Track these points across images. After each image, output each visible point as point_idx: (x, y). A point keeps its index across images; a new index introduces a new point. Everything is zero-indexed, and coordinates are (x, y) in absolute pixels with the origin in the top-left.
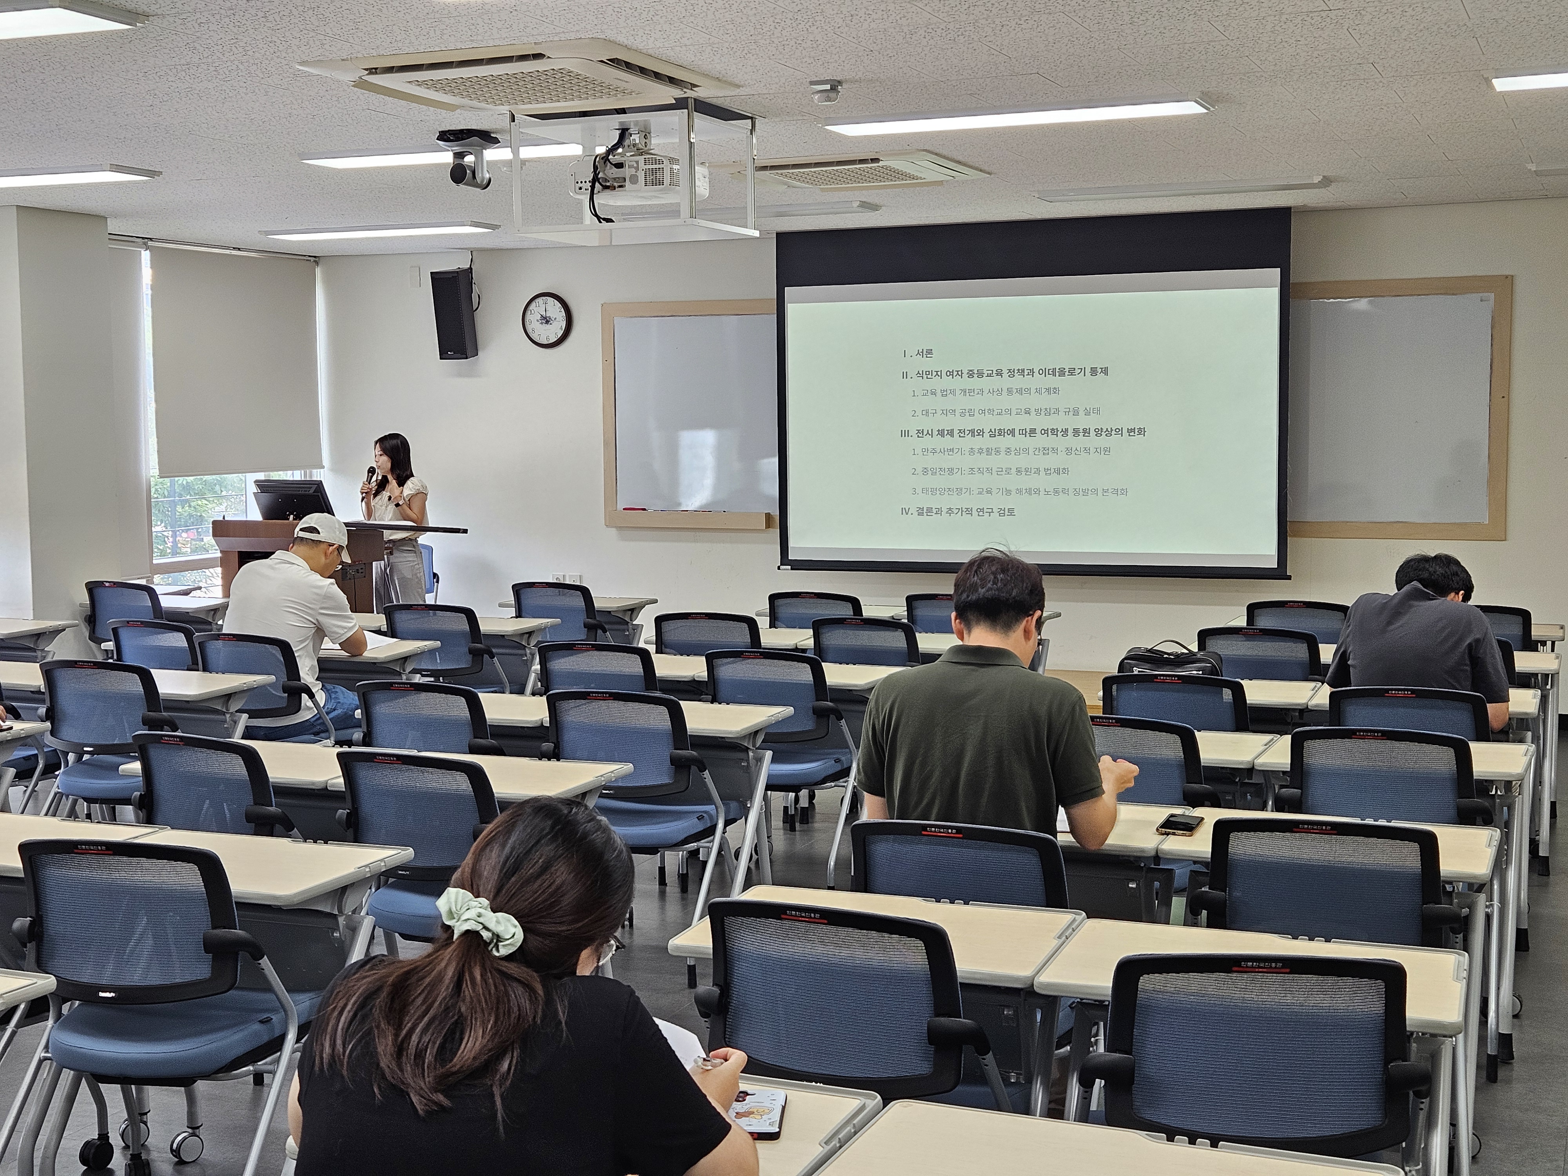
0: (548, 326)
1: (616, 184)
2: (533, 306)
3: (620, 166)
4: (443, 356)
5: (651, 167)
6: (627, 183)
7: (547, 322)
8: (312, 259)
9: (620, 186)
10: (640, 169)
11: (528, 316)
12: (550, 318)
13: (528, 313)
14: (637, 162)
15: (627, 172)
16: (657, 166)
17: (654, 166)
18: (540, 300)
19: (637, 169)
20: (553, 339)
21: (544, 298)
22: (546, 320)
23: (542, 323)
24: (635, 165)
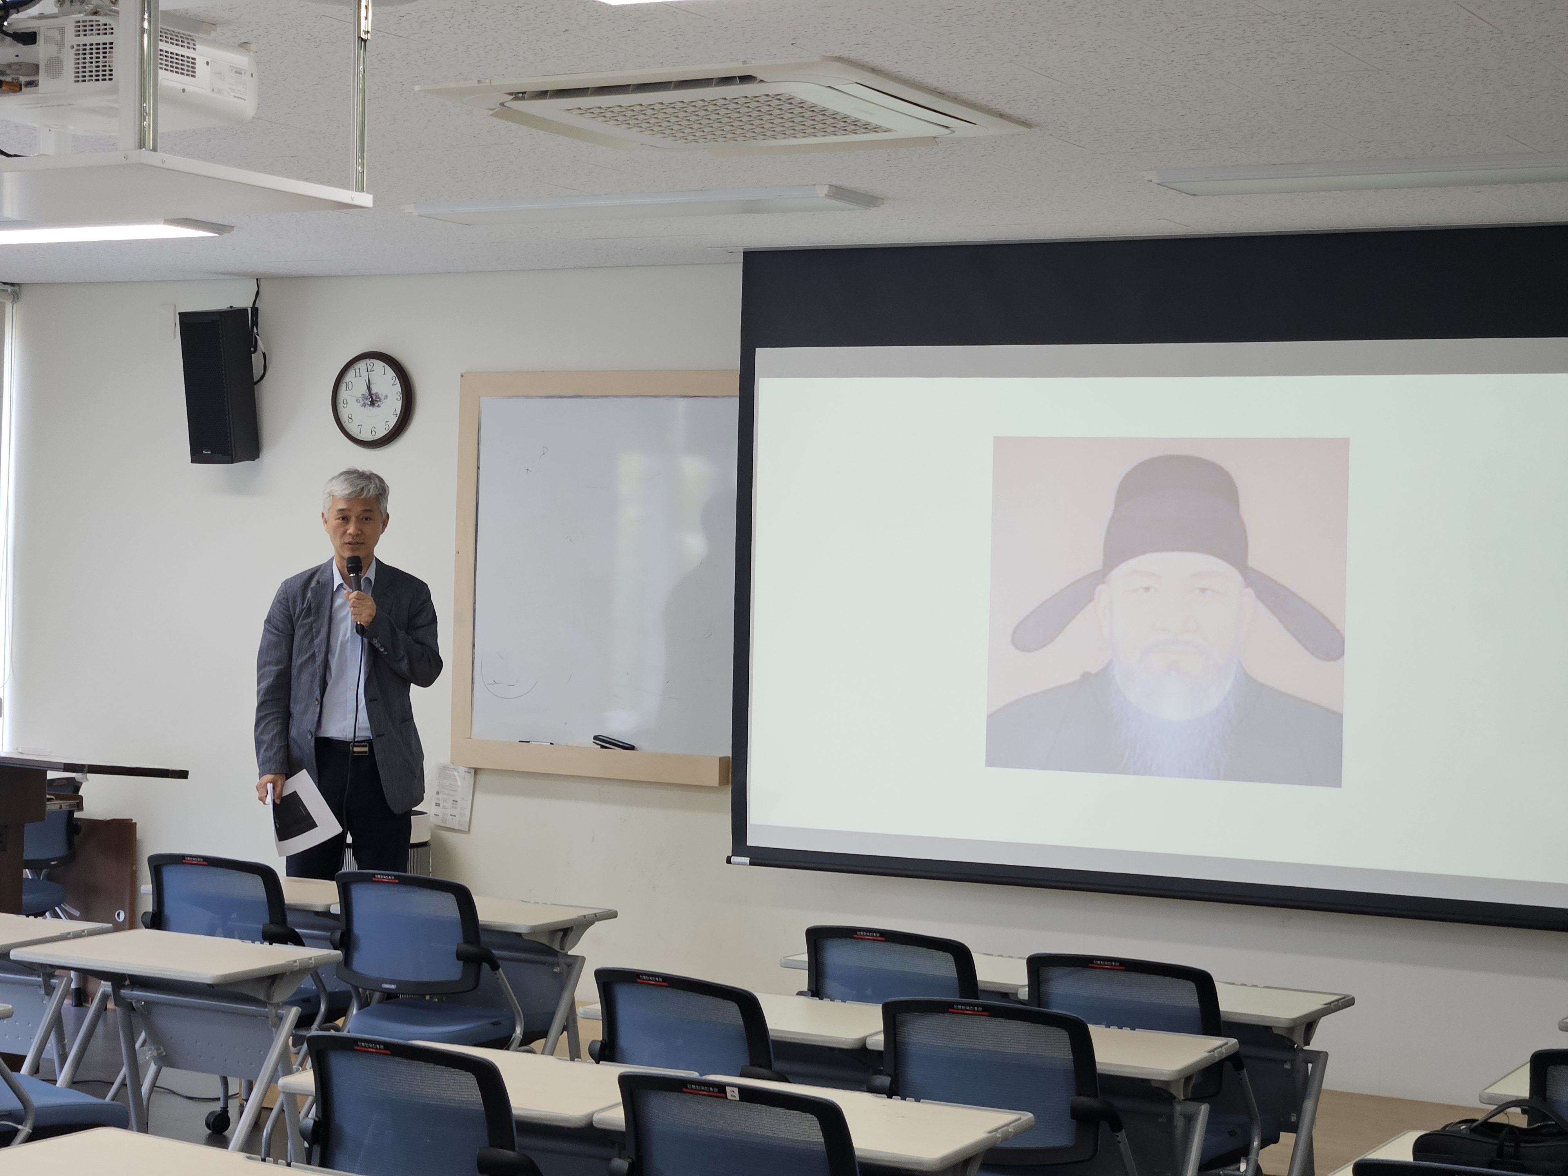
0: (374, 410)
1: (23, 79)
2: (350, 376)
3: (28, 38)
4: (197, 456)
5: (88, 40)
6: (42, 78)
7: (372, 403)
8: (9, 289)
9: (32, 84)
10: (67, 45)
11: (343, 394)
12: (377, 397)
13: (343, 387)
14: (62, 30)
15: (41, 52)
16: (101, 39)
17: (95, 39)
18: (362, 365)
19: (61, 45)
20: (381, 432)
21: (368, 361)
22: (373, 400)
23: (364, 405)
24: (58, 37)
